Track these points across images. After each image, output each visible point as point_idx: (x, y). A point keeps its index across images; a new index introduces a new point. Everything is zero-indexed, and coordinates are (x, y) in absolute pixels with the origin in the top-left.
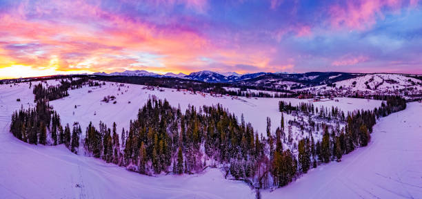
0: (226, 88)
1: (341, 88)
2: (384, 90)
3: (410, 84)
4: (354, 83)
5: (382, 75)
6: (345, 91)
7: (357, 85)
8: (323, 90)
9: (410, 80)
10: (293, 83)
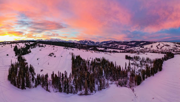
0: (98, 48)
1: (146, 48)
2: (164, 49)
3: (175, 46)
4: (152, 46)
5: (163, 43)
6: (148, 50)
7: (153, 47)
8: (139, 49)
9: (175, 45)
10: (125, 46)
